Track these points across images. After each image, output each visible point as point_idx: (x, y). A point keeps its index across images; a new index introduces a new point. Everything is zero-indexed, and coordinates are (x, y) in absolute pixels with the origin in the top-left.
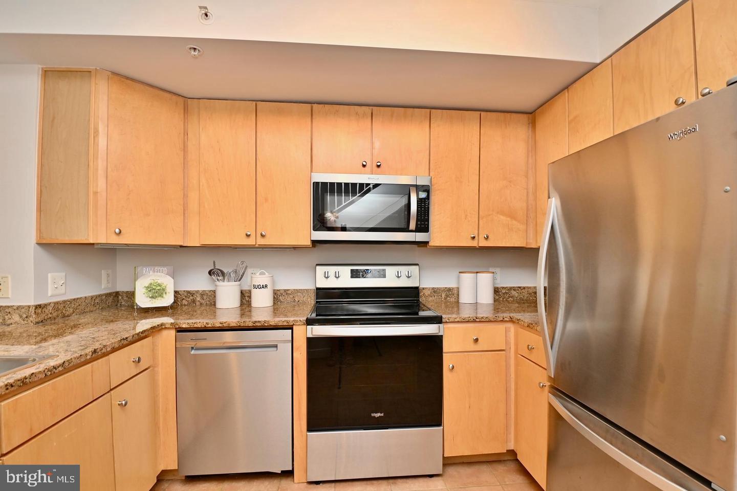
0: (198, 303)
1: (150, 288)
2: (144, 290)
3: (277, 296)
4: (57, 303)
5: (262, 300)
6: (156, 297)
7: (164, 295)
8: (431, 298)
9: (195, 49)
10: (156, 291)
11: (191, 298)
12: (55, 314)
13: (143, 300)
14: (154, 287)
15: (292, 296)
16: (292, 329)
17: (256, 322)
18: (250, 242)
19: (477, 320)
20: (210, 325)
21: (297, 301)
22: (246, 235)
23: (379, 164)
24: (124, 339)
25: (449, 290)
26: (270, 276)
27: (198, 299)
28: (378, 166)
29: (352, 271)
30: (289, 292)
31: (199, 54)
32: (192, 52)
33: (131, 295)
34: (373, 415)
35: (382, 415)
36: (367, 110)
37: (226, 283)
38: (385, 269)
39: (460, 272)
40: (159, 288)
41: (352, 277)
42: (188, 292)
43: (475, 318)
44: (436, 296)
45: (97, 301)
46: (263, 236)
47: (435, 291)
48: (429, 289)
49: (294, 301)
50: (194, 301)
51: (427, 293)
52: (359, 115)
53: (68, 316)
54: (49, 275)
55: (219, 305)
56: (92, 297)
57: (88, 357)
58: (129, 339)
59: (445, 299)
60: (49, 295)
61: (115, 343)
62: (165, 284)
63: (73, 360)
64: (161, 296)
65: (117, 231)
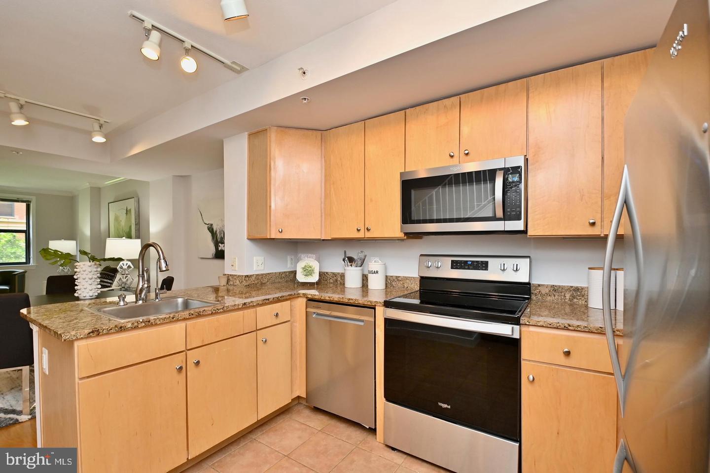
0: (339, 282)
1: (305, 269)
2: (301, 270)
3: (389, 281)
4: (258, 275)
5: (376, 284)
6: (308, 275)
7: (313, 275)
8: (549, 298)
9: (305, 99)
10: (308, 271)
11: (335, 278)
12: (256, 282)
13: (301, 278)
14: (307, 268)
15: (402, 283)
16: (375, 309)
17: (350, 299)
18: (361, 235)
19: (570, 328)
20: (323, 298)
21: (406, 287)
22: (357, 229)
23: (466, 152)
24: (266, 299)
25: (577, 289)
26: (383, 263)
27: (339, 279)
28: (467, 154)
29: (452, 261)
30: (399, 279)
31: (308, 101)
32: (304, 102)
33: (295, 273)
34: (440, 404)
35: (449, 407)
36: (455, 100)
37: (353, 268)
38: (487, 262)
39: (590, 269)
40: (310, 269)
41: (452, 268)
42: (333, 273)
43: (567, 326)
44: (556, 297)
45: (283, 276)
46: (368, 230)
47: (555, 289)
48: (547, 286)
49: (404, 287)
50: (336, 281)
51: (544, 291)
52: (447, 108)
53: (264, 283)
54: (255, 258)
55: (347, 285)
56: (280, 273)
57: (240, 307)
58: (270, 300)
59: (570, 300)
60: (254, 269)
61: (259, 301)
62: (314, 266)
63: (230, 307)
64: (311, 274)
65: (280, 230)
